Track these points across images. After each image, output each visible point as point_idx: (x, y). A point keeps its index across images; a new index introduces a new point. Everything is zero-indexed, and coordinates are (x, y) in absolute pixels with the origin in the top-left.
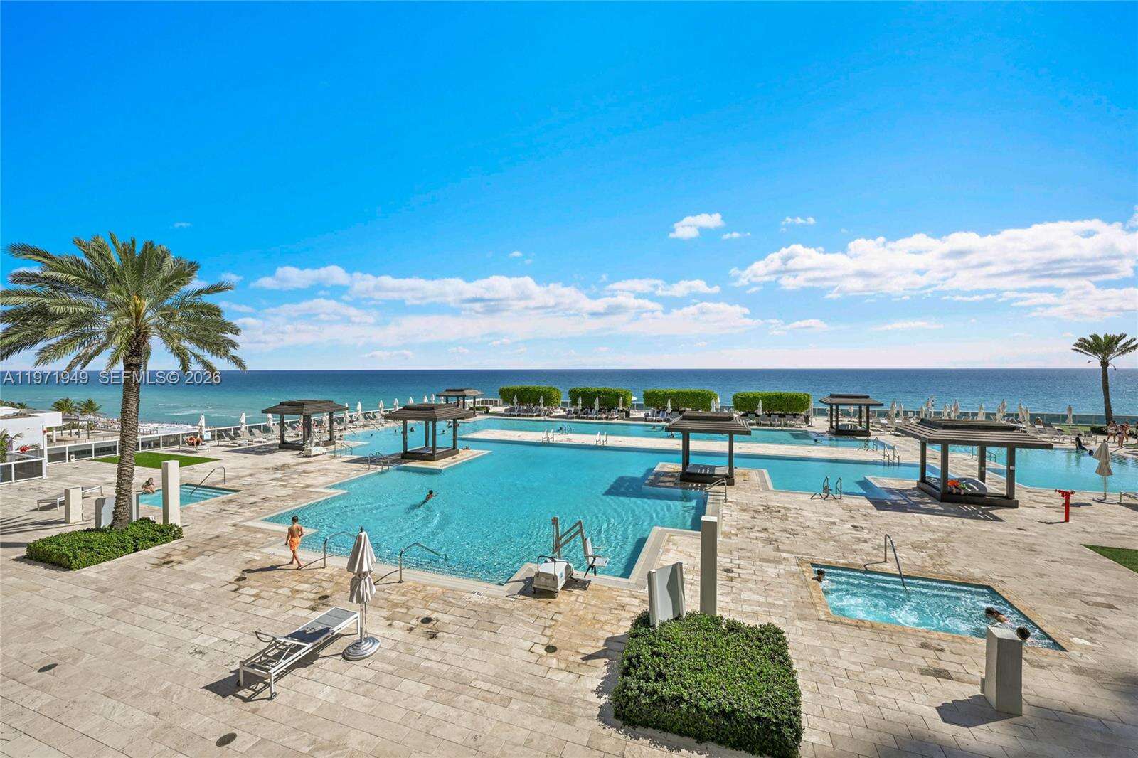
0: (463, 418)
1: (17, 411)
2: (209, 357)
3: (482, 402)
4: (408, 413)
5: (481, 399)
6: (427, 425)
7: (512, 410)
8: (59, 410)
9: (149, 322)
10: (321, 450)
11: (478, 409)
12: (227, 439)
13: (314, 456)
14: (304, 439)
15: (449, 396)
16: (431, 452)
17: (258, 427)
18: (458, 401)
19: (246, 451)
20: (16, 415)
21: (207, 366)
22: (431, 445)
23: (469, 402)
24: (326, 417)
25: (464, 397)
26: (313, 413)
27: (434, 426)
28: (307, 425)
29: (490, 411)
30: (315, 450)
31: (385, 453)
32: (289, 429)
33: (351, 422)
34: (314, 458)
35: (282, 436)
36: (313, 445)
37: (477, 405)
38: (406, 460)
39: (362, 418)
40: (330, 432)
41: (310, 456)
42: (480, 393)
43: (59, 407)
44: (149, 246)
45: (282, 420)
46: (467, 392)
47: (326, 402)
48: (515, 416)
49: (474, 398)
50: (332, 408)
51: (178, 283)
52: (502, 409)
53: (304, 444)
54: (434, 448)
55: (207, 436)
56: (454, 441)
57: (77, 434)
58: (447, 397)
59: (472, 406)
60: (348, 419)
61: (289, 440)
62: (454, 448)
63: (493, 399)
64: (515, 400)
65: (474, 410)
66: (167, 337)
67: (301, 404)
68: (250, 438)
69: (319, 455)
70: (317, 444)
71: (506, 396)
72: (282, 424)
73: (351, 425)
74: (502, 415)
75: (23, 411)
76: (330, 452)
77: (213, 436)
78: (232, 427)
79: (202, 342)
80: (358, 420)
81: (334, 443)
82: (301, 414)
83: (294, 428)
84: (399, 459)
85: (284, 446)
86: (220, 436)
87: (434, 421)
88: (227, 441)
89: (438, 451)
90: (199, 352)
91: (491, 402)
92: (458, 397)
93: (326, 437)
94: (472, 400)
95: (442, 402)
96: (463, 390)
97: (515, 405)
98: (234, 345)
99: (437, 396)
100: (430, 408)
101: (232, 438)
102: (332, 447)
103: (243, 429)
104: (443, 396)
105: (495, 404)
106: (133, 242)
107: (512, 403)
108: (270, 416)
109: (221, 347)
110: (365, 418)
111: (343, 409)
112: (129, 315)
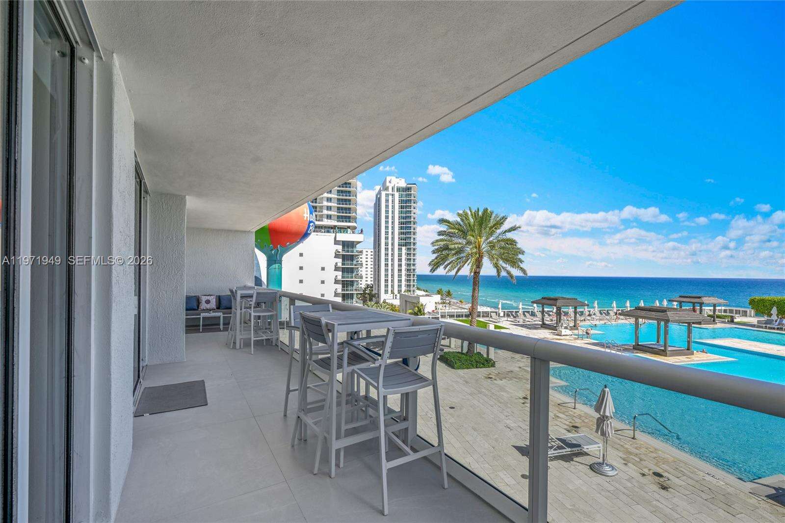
0: (700, 323)
1: (426, 293)
2: (509, 268)
3: (725, 311)
4: (639, 313)
5: (723, 308)
6: (659, 324)
7: (767, 322)
8: (439, 294)
9: (484, 250)
10: (568, 332)
11: (718, 317)
12: (512, 317)
13: (564, 335)
14: (557, 323)
15: (683, 302)
16: (663, 348)
17: (528, 312)
18: (694, 307)
19: (522, 326)
20: (427, 295)
21: (508, 273)
22: (662, 342)
23: (708, 310)
24: (571, 310)
25: (701, 304)
26: (563, 306)
27: (666, 326)
28: (559, 313)
29: (735, 320)
30: (564, 332)
31: (619, 343)
32: (546, 315)
33: (590, 315)
34: (564, 337)
35: (543, 319)
36: (563, 328)
37: (717, 313)
38: (638, 351)
39: (598, 314)
40: (575, 321)
41: (560, 335)
42: (722, 301)
43: (439, 292)
44: (486, 210)
45: (543, 309)
46: (705, 300)
47: (573, 299)
48: (774, 329)
49: (715, 306)
50: (576, 305)
51: (496, 228)
52: (754, 320)
53: (557, 327)
54: (665, 346)
55: (502, 314)
56: (689, 342)
57: (445, 306)
58: (680, 303)
59: (711, 313)
60: (587, 313)
61: (547, 323)
62: (688, 349)
63: (741, 309)
64: (774, 311)
65: (713, 318)
66: (491, 258)
67: (556, 299)
68: (524, 318)
69: (566, 335)
70: (566, 328)
71: (761, 307)
72: (543, 312)
73: (589, 318)
74: (753, 326)
75: (428, 293)
76: (576, 335)
77: (504, 315)
78: (514, 310)
79: (506, 260)
80: (594, 314)
81: (577, 329)
82: (555, 306)
83: (549, 315)
84: (631, 349)
85: (544, 326)
86: (508, 316)
87: (667, 321)
88: (511, 318)
89: (670, 349)
90: (504, 265)
91: (738, 312)
92: (694, 303)
93: (572, 324)
94: (712, 308)
95: (675, 307)
96: (699, 298)
97: (774, 317)
98: (521, 261)
99: (669, 301)
100: (663, 311)
101: (514, 317)
102: (576, 332)
103: (520, 312)
104: (675, 301)
105: (745, 314)
106: (478, 209)
107: (770, 315)
108: (535, 305)
109: (515, 263)
110: (601, 313)
111: (583, 305)
112: (476, 247)
